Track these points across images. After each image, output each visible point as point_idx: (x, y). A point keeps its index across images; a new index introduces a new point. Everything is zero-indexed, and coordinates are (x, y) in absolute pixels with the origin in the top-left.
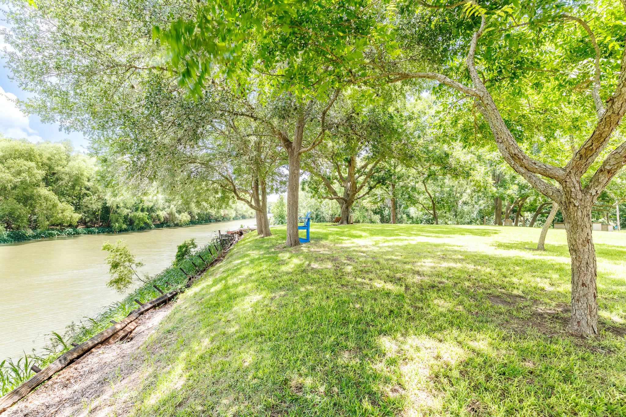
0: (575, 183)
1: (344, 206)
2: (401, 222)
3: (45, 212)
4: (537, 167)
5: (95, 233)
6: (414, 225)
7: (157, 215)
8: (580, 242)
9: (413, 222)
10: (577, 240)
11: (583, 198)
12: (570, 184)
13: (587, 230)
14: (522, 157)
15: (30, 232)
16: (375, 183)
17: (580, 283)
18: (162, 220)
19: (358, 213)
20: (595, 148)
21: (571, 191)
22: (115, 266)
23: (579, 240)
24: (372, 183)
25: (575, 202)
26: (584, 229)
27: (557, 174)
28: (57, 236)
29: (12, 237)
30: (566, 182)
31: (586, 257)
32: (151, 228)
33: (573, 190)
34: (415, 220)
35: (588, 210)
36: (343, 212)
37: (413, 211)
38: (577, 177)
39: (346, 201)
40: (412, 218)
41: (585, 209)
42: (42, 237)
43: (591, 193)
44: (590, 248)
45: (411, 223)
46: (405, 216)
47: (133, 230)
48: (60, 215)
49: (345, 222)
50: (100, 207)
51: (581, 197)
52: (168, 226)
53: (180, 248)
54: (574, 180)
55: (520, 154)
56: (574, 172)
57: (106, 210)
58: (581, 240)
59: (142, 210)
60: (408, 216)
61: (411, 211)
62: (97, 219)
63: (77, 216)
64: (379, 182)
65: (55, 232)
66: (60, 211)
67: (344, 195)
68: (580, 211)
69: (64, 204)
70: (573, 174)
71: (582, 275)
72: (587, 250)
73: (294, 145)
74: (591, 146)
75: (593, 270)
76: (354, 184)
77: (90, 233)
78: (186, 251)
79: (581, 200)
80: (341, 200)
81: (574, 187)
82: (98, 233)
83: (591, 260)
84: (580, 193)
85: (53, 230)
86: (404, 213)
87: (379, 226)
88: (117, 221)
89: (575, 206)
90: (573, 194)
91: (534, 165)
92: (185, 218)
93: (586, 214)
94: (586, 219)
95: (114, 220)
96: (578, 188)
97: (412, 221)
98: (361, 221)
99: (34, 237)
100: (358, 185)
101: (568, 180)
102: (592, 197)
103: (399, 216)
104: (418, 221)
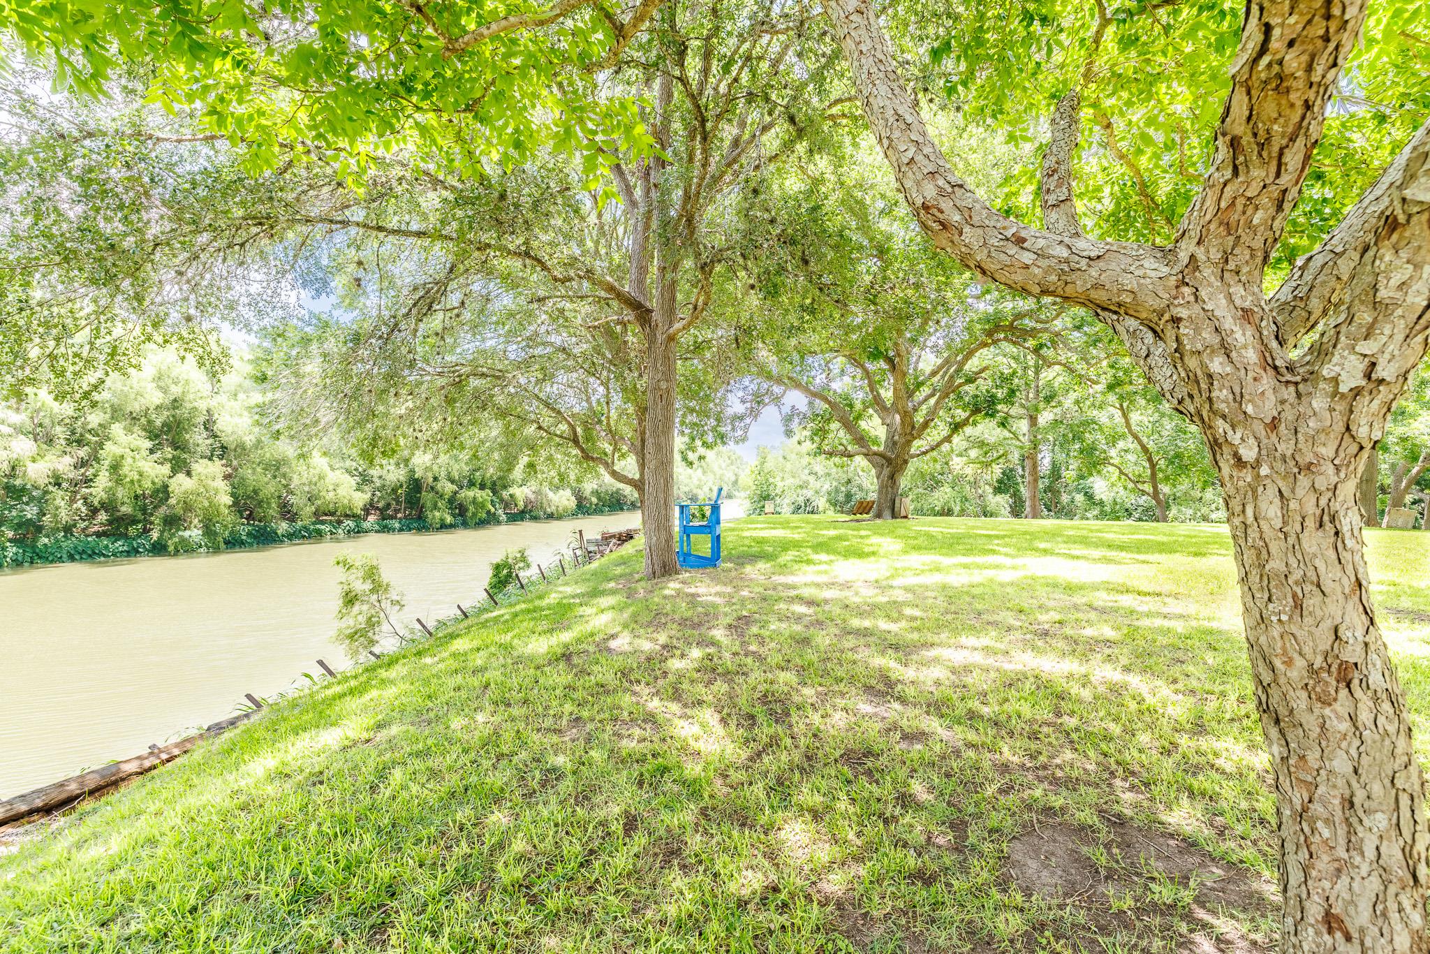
0: (1228, 324)
1: (886, 471)
2: (1070, 514)
3: (307, 489)
4: (1027, 258)
5: (394, 530)
6: (1105, 522)
7: (511, 496)
8: (1294, 674)
9: (1103, 515)
10: (1278, 663)
11: (1289, 415)
12: (1197, 331)
13: (1334, 608)
14: (957, 217)
15: (283, 527)
16: (967, 414)
17: (1315, 911)
18: (521, 504)
19: (949, 490)
20: (1294, 62)
21: (1210, 376)
22: (350, 599)
23: (1289, 663)
24: (961, 414)
25: (1236, 438)
26: (1312, 602)
27: (1129, 282)
28: (328, 537)
29: (255, 537)
30: (1176, 321)
31: (1341, 764)
32: (499, 523)
33: (1217, 365)
34: (1108, 509)
35: (1321, 483)
36: (882, 489)
37: (1101, 486)
38: (1238, 290)
39: (889, 461)
40: (1101, 503)
41: (1304, 481)
42: (304, 537)
43: (1335, 380)
44: (1365, 716)
45: (1096, 518)
46: (1079, 498)
47: (465, 525)
48: (331, 494)
49: (887, 513)
50: (402, 479)
51: (1269, 409)
52: (535, 518)
53: (497, 568)
54: (1218, 305)
55: (946, 205)
56: (1216, 255)
57: (416, 486)
58: (1300, 663)
59: (482, 487)
60: (1089, 496)
61: (1096, 486)
62: (398, 503)
63: (360, 499)
64: (976, 411)
65: (325, 528)
66: (331, 488)
67: (886, 446)
68: (1272, 492)
69: (338, 472)
70: (1207, 271)
71: (1323, 864)
72: (1345, 726)
73: (656, 316)
74: (1264, 49)
75: (1392, 852)
76: (907, 416)
77: (385, 529)
78: (509, 575)
79: (1274, 425)
80: (878, 459)
81: (1226, 350)
82: (401, 530)
83: (1376, 789)
84: (1268, 380)
85: (323, 522)
86: (1079, 491)
87: (1005, 522)
88: (435, 507)
89: (1239, 462)
90: (1221, 394)
91: (1013, 250)
92: (566, 503)
93: (1311, 509)
94: (1315, 542)
95: (429, 504)
96: (1252, 356)
97: (1102, 511)
98: (957, 509)
99: (291, 536)
100: (919, 418)
101: (1183, 313)
102: (1341, 407)
103: (1065, 498)
104: (1116, 512)
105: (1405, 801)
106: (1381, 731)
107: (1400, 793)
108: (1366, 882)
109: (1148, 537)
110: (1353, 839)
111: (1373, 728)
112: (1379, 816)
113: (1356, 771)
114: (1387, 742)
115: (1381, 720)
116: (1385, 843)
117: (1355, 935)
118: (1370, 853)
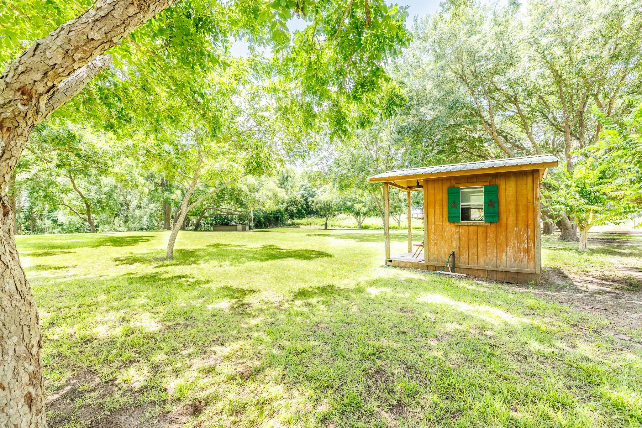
2: (42, 232)
6: (65, 234)
9: (63, 231)
34: (66, 227)
40: (61, 225)
45: (59, 232)
46: (49, 222)
75: (21, 349)
83: (13, 328)
86: (48, 219)
97: (62, 229)
103: (39, 223)
104: (71, 229)
105: (26, 329)
106: (14, 306)
107: (24, 327)
108: (10, 365)
109: (77, 240)
110: (4, 351)
111: (10, 306)
112: (14, 338)
113: (4, 325)
114: (17, 309)
115: (14, 302)
116: (18, 347)
117: (6, 386)
118: (11, 352)
